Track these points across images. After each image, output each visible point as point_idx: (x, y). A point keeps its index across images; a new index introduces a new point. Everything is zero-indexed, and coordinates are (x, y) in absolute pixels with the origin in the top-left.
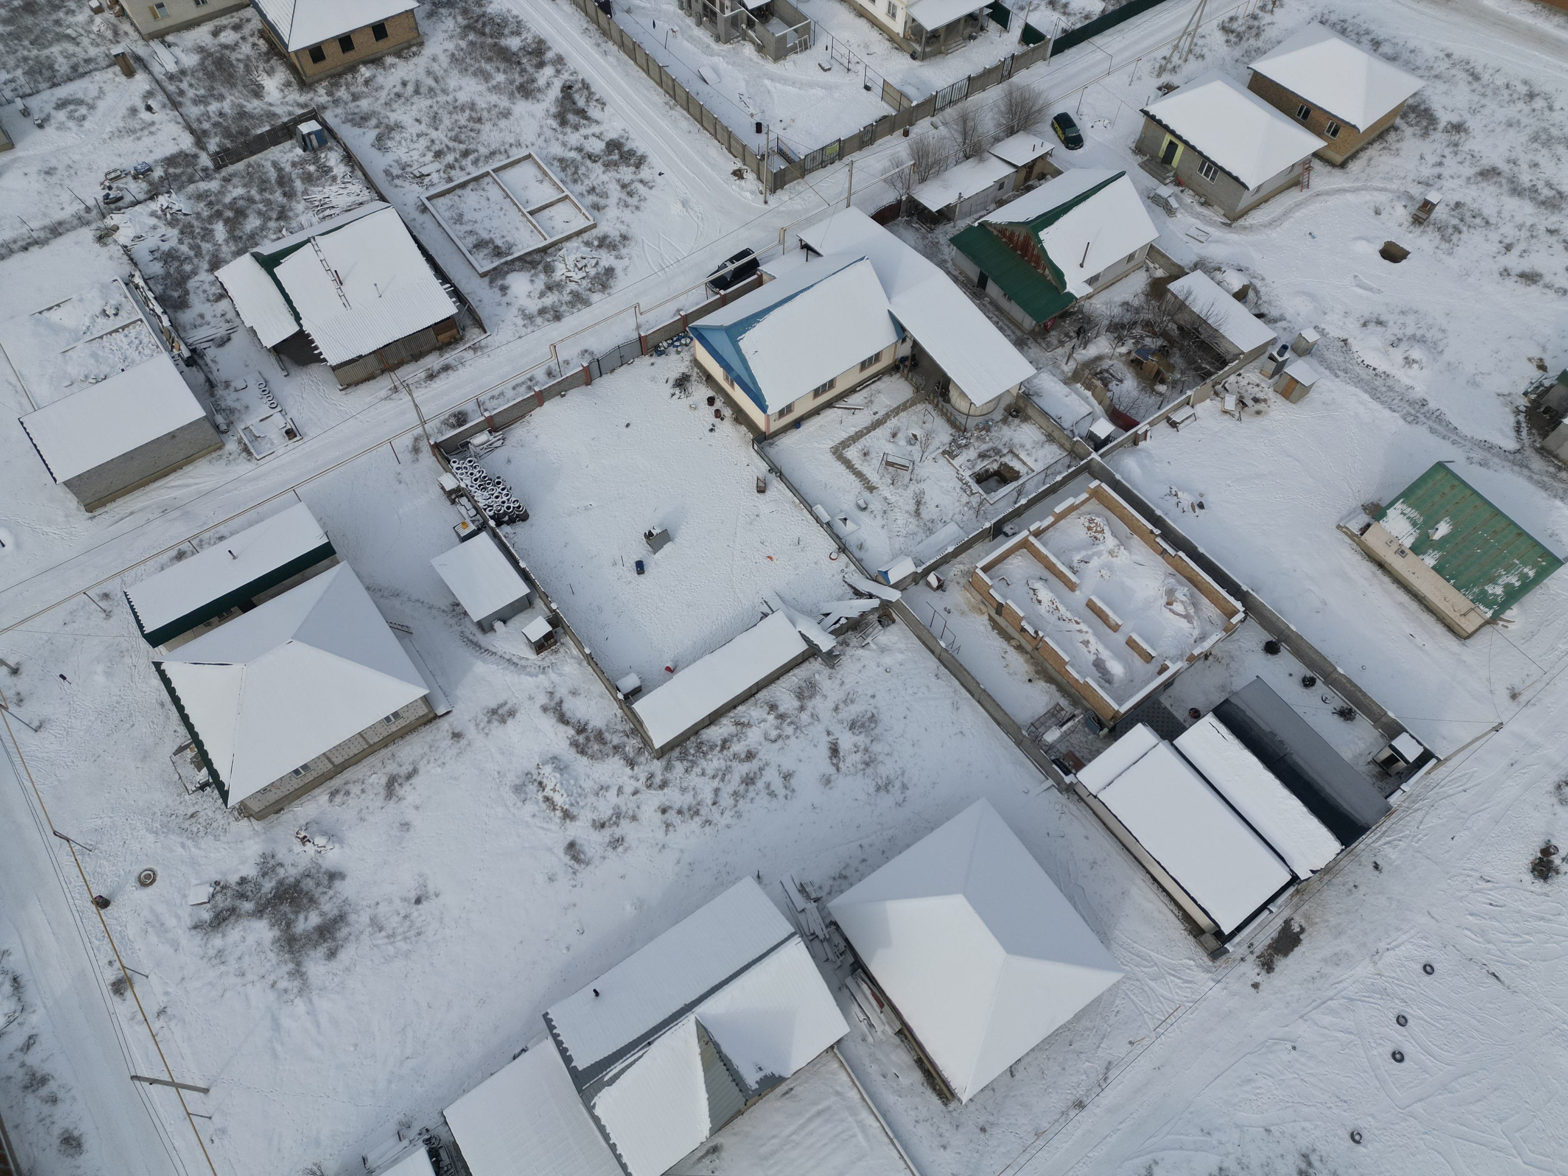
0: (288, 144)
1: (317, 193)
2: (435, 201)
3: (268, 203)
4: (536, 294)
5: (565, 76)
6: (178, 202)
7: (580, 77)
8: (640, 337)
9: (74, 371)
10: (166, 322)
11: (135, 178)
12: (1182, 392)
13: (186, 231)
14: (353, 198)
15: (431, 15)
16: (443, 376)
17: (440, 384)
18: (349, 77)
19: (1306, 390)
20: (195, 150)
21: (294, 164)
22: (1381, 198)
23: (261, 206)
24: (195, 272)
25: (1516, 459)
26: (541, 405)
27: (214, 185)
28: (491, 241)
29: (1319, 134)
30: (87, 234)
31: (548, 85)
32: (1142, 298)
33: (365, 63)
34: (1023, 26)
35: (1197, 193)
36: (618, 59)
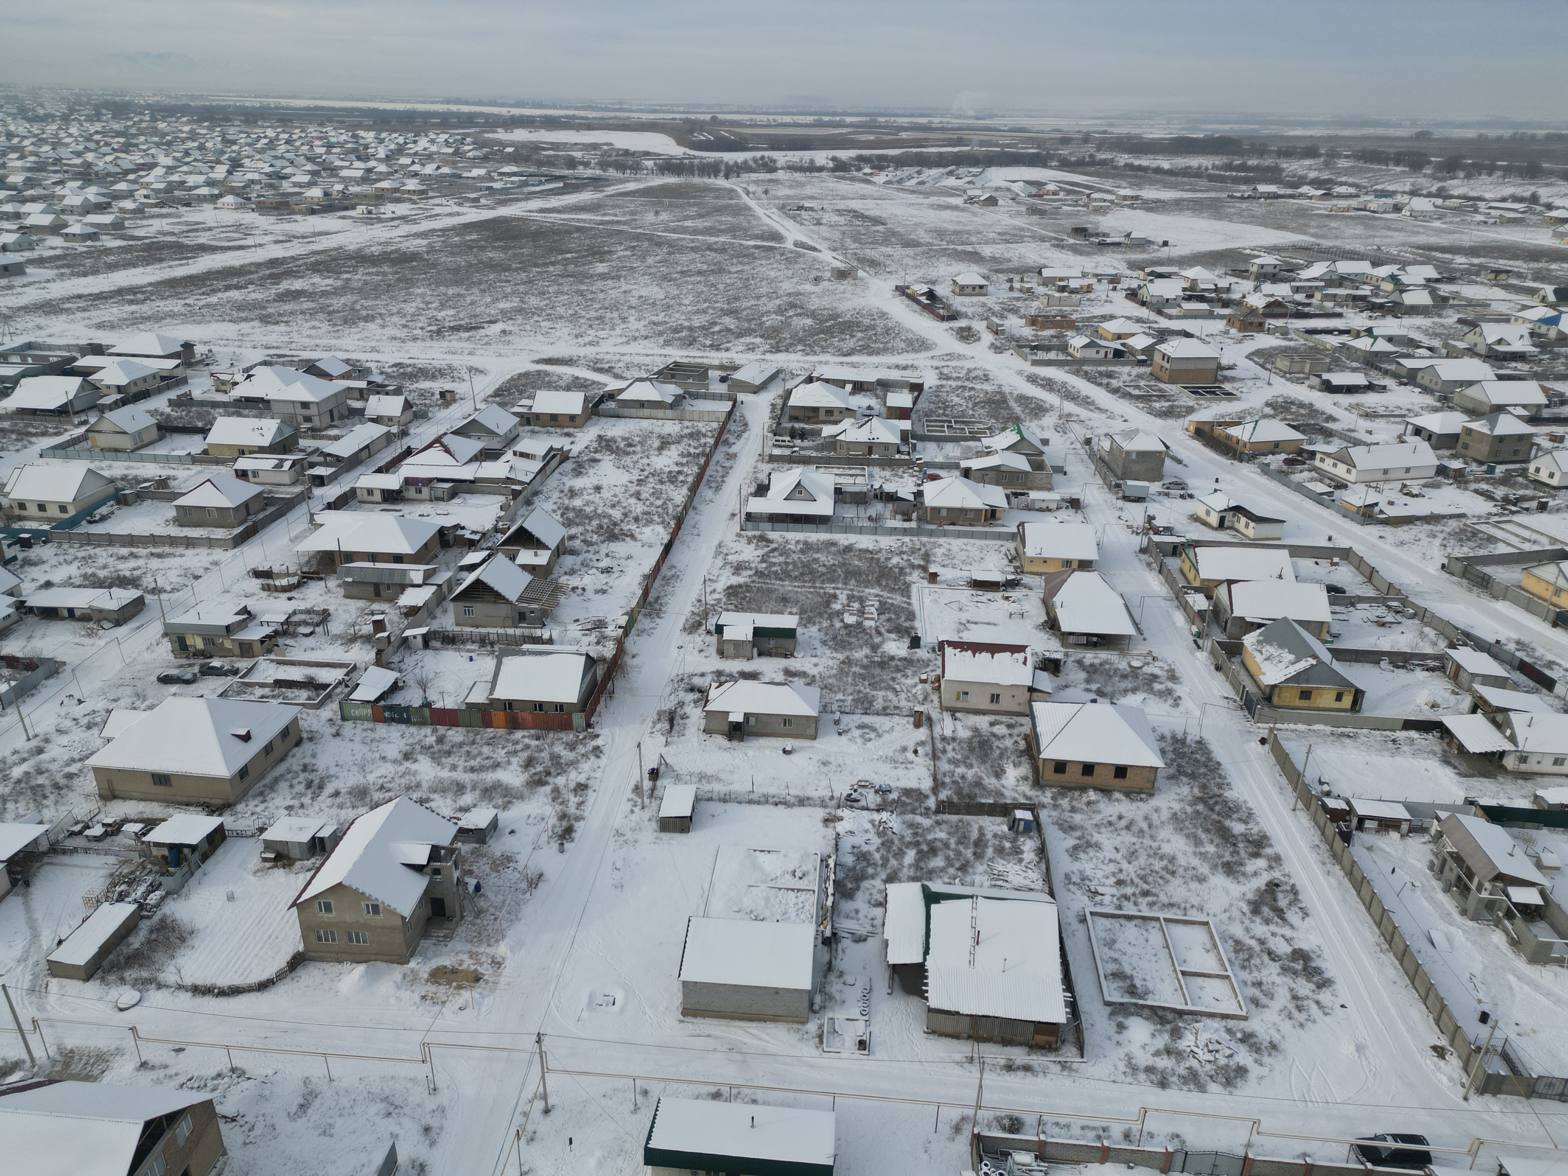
0: (999, 819)
1: (1000, 865)
2: (1096, 918)
3: (958, 853)
4: (1152, 1050)
5: (1276, 874)
6: (894, 822)
7: (1292, 882)
8: (1246, 1158)
9: (747, 903)
10: (829, 903)
11: (876, 792)
13: (887, 844)
14: (1027, 882)
15: (1171, 777)
16: (1021, 1074)
17: (1014, 1080)
18: (1077, 794)
20: (929, 792)
21: (995, 836)
23: (951, 853)
24: (873, 877)
26: (1102, 1161)
27: (926, 822)
28: (1131, 978)
30: (821, 813)
31: (1255, 874)
33: (1096, 789)
36: (1340, 883)
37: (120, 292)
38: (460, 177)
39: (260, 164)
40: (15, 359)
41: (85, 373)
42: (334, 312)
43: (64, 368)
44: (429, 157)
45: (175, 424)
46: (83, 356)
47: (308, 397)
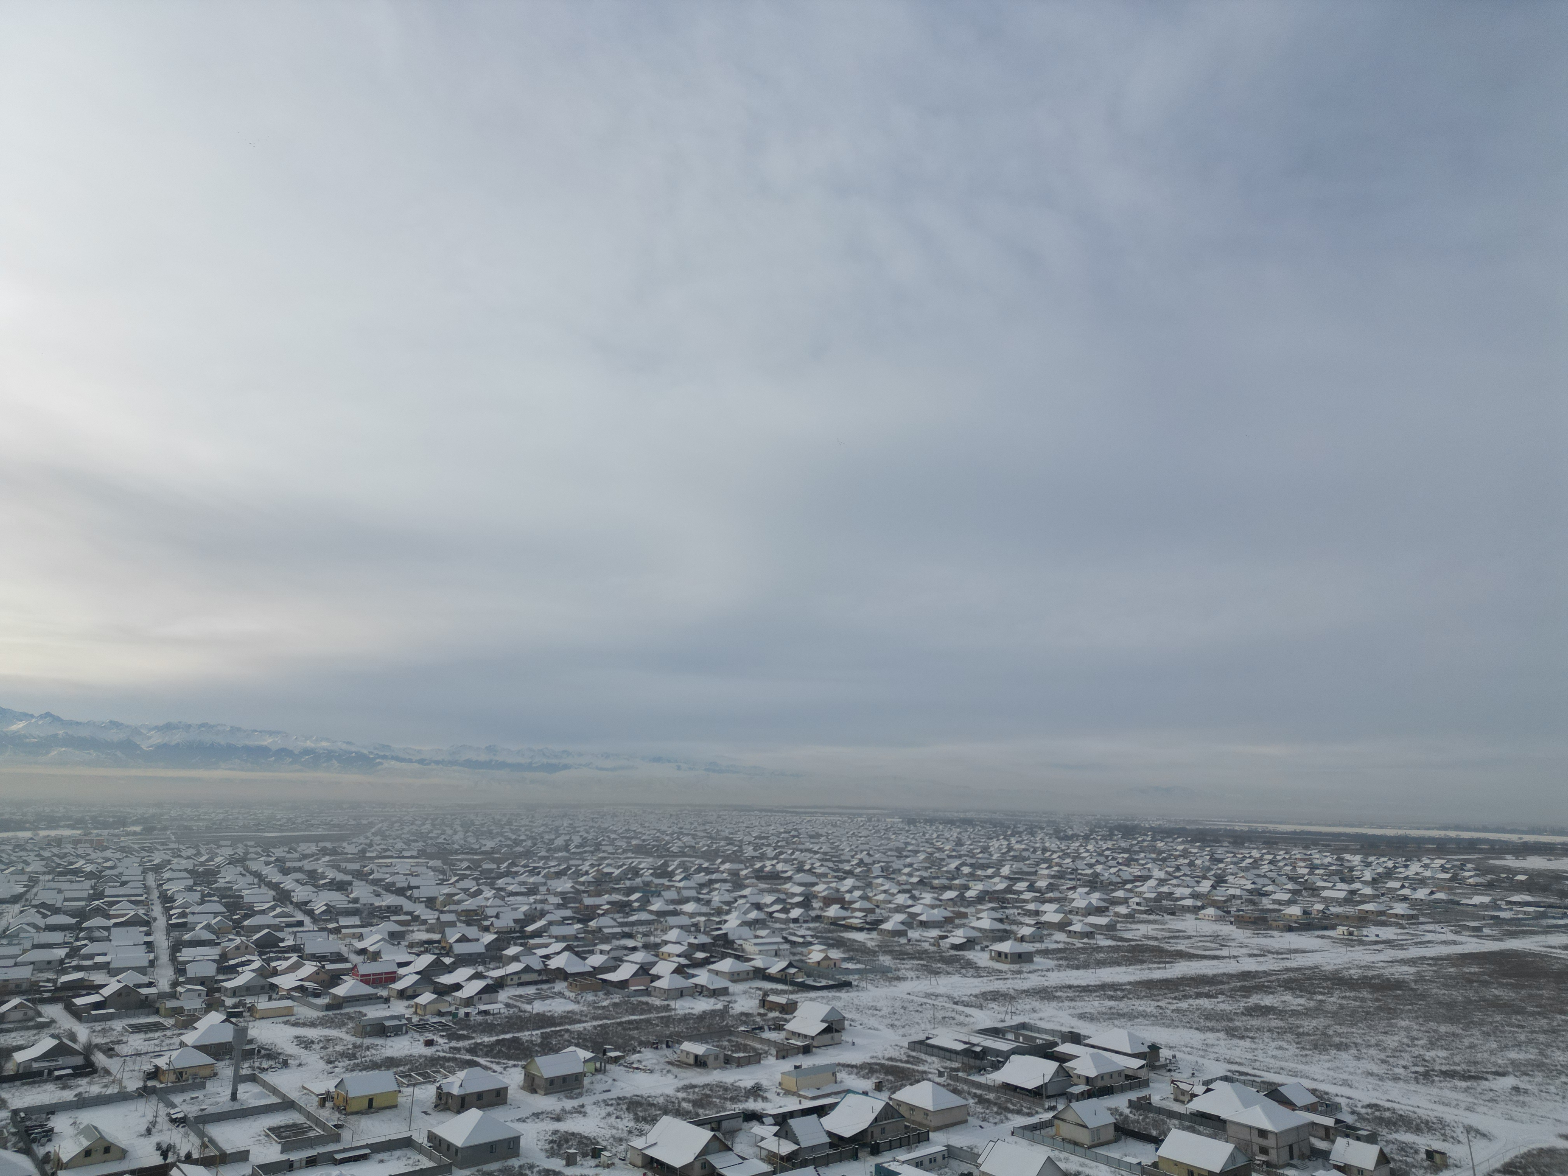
37: (1103, 987)
38: (1458, 903)
39: (1243, 882)
40: (1010, 1036)
41: (1062, 1059)
42: (1303, 1034)
43: (1046, 1052)
44: (1422, 882)
45: (1131, 1127)
46: (1064, 1042)
47: (1266, 1125)
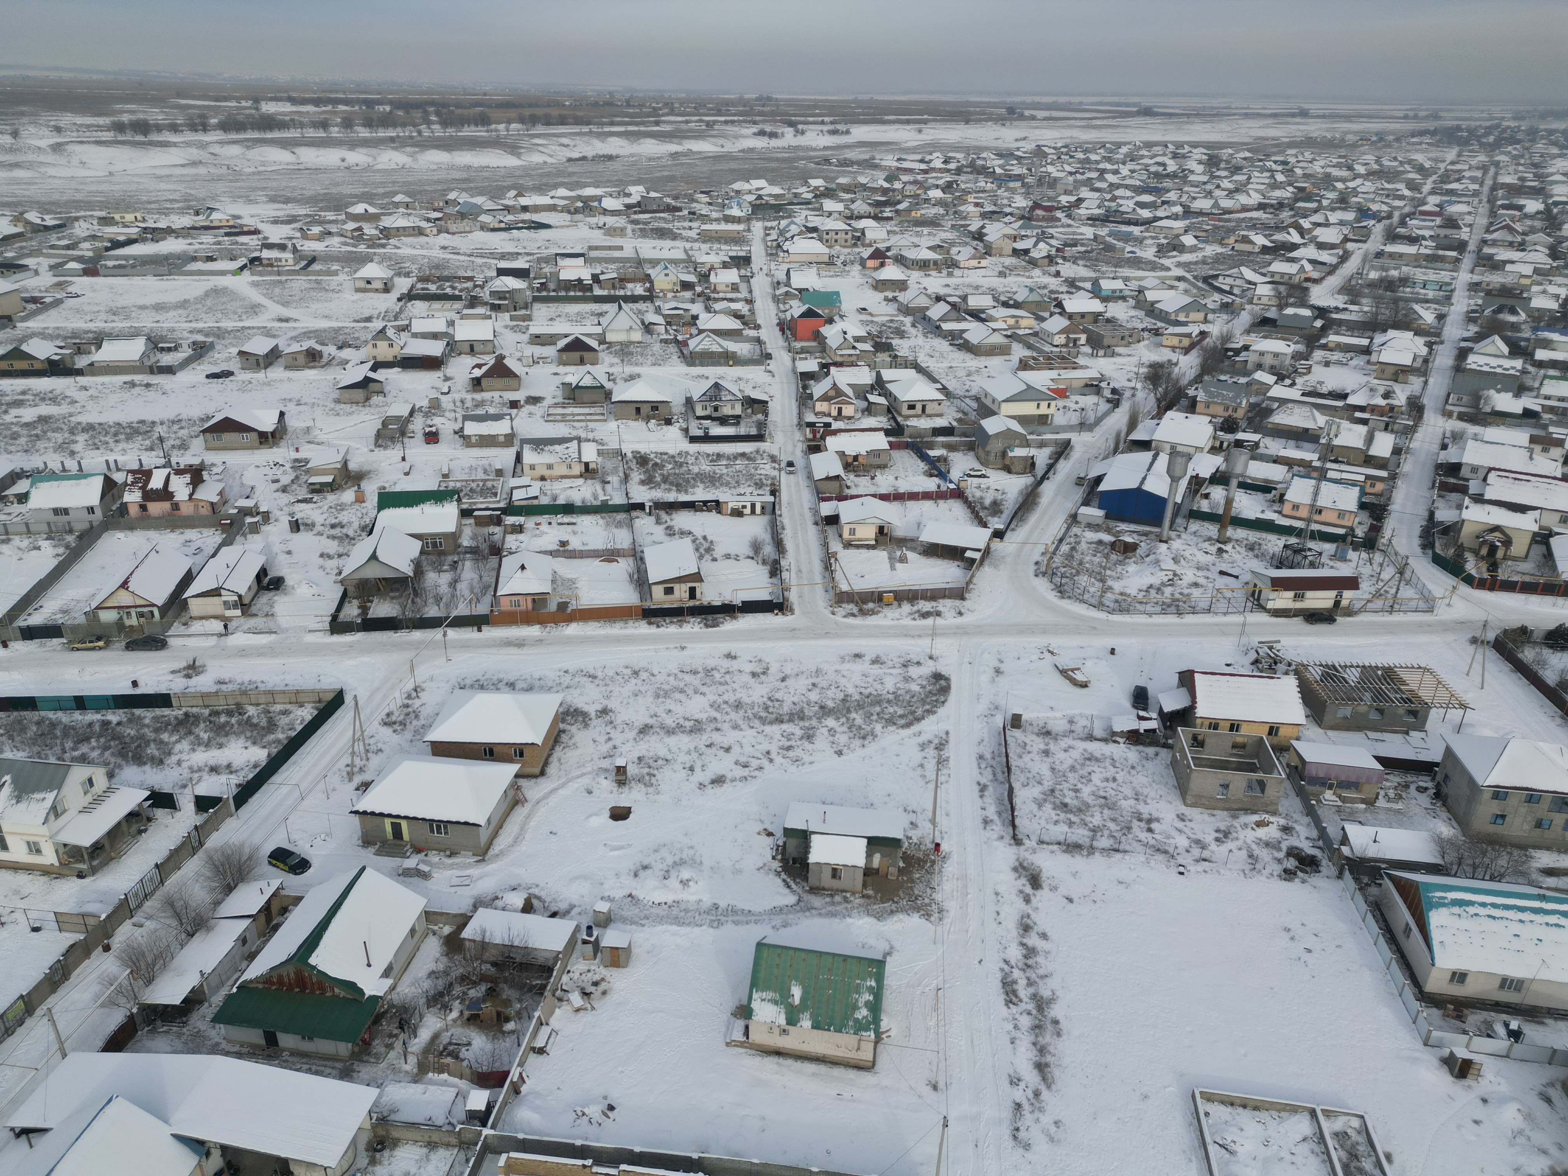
12: (530, 1018)
19: (628, 950)
22: (586, 781)
25: (802, 907)
29: (510, 760)
32: (444, 959)
34: (193, 799)
35: (440, 850)
